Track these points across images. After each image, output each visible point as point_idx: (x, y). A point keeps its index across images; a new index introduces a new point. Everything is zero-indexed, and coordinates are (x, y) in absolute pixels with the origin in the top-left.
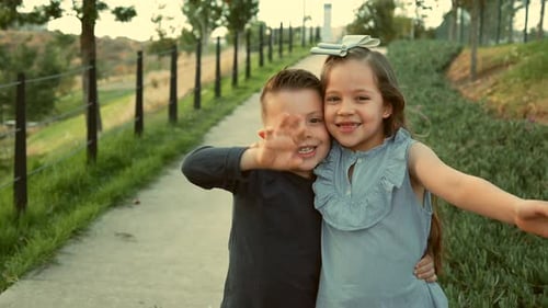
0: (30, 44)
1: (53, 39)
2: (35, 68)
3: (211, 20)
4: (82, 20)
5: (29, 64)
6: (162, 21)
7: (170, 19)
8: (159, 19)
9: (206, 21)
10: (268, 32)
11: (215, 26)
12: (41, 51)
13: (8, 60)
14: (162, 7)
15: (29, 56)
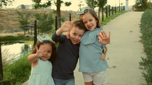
0: (46, 13)
1: (52, 12)
2: (47, 19)
3: (94, 5)
4: (56, 6)
5: (46, 18)
6: (81, 6)
7: (83, 5)
8: (80, 5)
9: (93, 6)
10: (111, 8)
11: (95, 7)
12: (49, 15)
13: (40, 17)
14: (81, 2)
15: (46, 16)
